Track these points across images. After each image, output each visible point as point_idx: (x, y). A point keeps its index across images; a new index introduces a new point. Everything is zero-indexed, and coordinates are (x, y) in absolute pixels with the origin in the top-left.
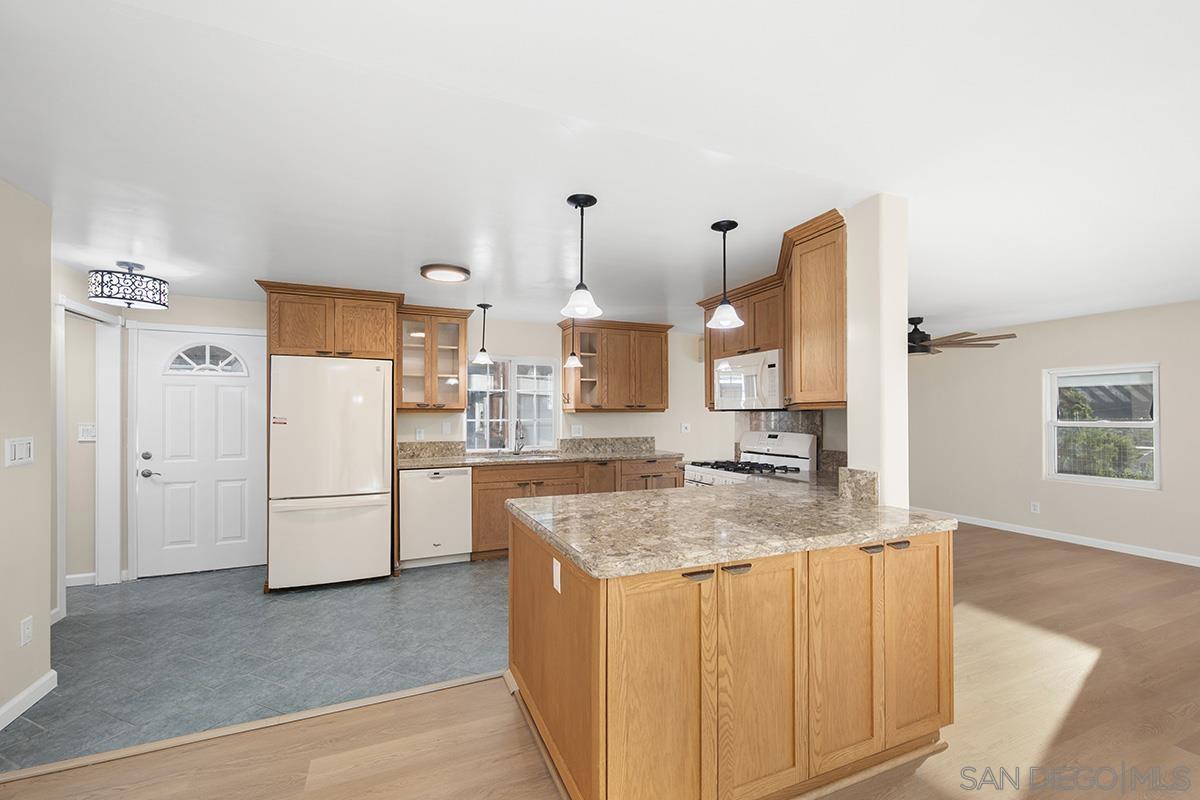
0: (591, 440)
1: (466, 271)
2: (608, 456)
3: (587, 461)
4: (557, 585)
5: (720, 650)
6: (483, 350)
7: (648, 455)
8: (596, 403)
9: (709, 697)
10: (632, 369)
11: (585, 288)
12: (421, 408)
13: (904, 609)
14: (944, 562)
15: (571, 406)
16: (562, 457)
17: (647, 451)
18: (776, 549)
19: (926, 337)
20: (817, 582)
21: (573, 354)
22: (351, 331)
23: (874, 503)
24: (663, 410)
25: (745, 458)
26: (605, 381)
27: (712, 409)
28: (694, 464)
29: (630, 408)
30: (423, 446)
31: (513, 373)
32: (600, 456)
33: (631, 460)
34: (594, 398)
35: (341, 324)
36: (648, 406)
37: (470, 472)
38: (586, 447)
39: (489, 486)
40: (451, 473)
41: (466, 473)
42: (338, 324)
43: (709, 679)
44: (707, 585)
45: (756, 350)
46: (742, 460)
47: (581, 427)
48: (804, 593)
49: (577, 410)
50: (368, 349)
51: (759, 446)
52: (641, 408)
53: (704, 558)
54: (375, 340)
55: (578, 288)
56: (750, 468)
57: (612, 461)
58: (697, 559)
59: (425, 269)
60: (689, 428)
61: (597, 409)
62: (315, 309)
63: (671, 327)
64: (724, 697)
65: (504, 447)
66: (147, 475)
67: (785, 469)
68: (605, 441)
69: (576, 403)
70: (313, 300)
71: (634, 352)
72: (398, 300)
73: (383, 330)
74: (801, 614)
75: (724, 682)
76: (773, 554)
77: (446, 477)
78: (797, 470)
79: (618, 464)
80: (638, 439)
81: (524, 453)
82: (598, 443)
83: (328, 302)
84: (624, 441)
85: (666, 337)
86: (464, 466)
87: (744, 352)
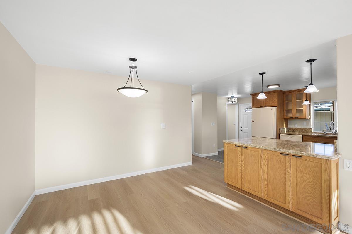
5: (242, 161)
6: (306, 100)
9: (240, 168)
12: (291, 118)
14: (325, 170)
18: (252, 146)
20: (265, 157)
22: (267, 101)
37: (302, 137)
44: (239, 149)
48: (261, 158)
50: (271, 104)
54: (272, 102)
59: (268, 86)
64: (243, 169)
66: (242, 130)
72: (278, 91)
73: (274, 100)
74: (261, 162)
75: (242, 166)
76: (251, 147)
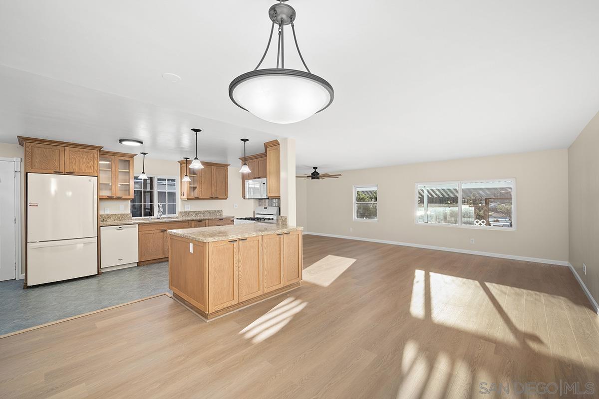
0: (194, 212)
1: (141, 143)
2: (202, 218)
3: (193, 220)
4: (191, 251)
5: (239, 261)
6: (143, 173)
7: (220, 217)
8: (196, 196)
9: (236, 273)
10: (213, 182)
11: (197, 159)
12: (110, 198)
13: (289, 251)
14: (300, 238)
15: (185, 197)
16: (181, 219)
17: (219, 216)
19: (318, 174)
20: (265, 243)
21: (186, 175)
22: (74, 162)
23: (286, 225)
24: (226, 199)
25: (257, 216)
26: (200, 187)
27: (244, 198)
28: (237, 219)
29: (212, 198)
30: (109, 216)
31: (155, 182)
32: (198, 218)
33: (213, 219)
34: (196, 193)
35: (68, 159)
36: (220, 197)
37: (138, 227)
38: (191, 215)
39: (146, 232)
40: (128, 227)
41: (135, 227)
42: (67, 159)
43: (236, 268)
44: (235, 244)
45: (259, 178)
46: (256, 217)
47: (189, 206)
48: (262, 246)
49: (188, 199)
50: (83, 171)
51: (261, 212)
52: (217, 198)
53: (235, 237)
54: (87, 167)
55: (195, 159)
56: (258, 219)
57: (204, 220)
58: (232, 237)
59: (121, 141)
60: (237, 205)
61: (197, 198)
62: (53, 151)
63: (229, 165)
64: (240, 273)
65: (151, 216)
67: (269, 219)
68: (200, 212)
69: (187, 196)
70: (52, 147)
71: (213, 175)
72: (99, 149)
73: (92, 162)
74: (261, 252)
75: (240, 269)
76: (253, 236)
77: (125, 229)
78: (273, 219)
79: (207, 221)
80: (215, 211)
81: (162, 218)
82: (197, 213)
83: (61, 148)
84: (209, 212)
85: (227, 169)
86: (134, 224)
87: (255, 178)
